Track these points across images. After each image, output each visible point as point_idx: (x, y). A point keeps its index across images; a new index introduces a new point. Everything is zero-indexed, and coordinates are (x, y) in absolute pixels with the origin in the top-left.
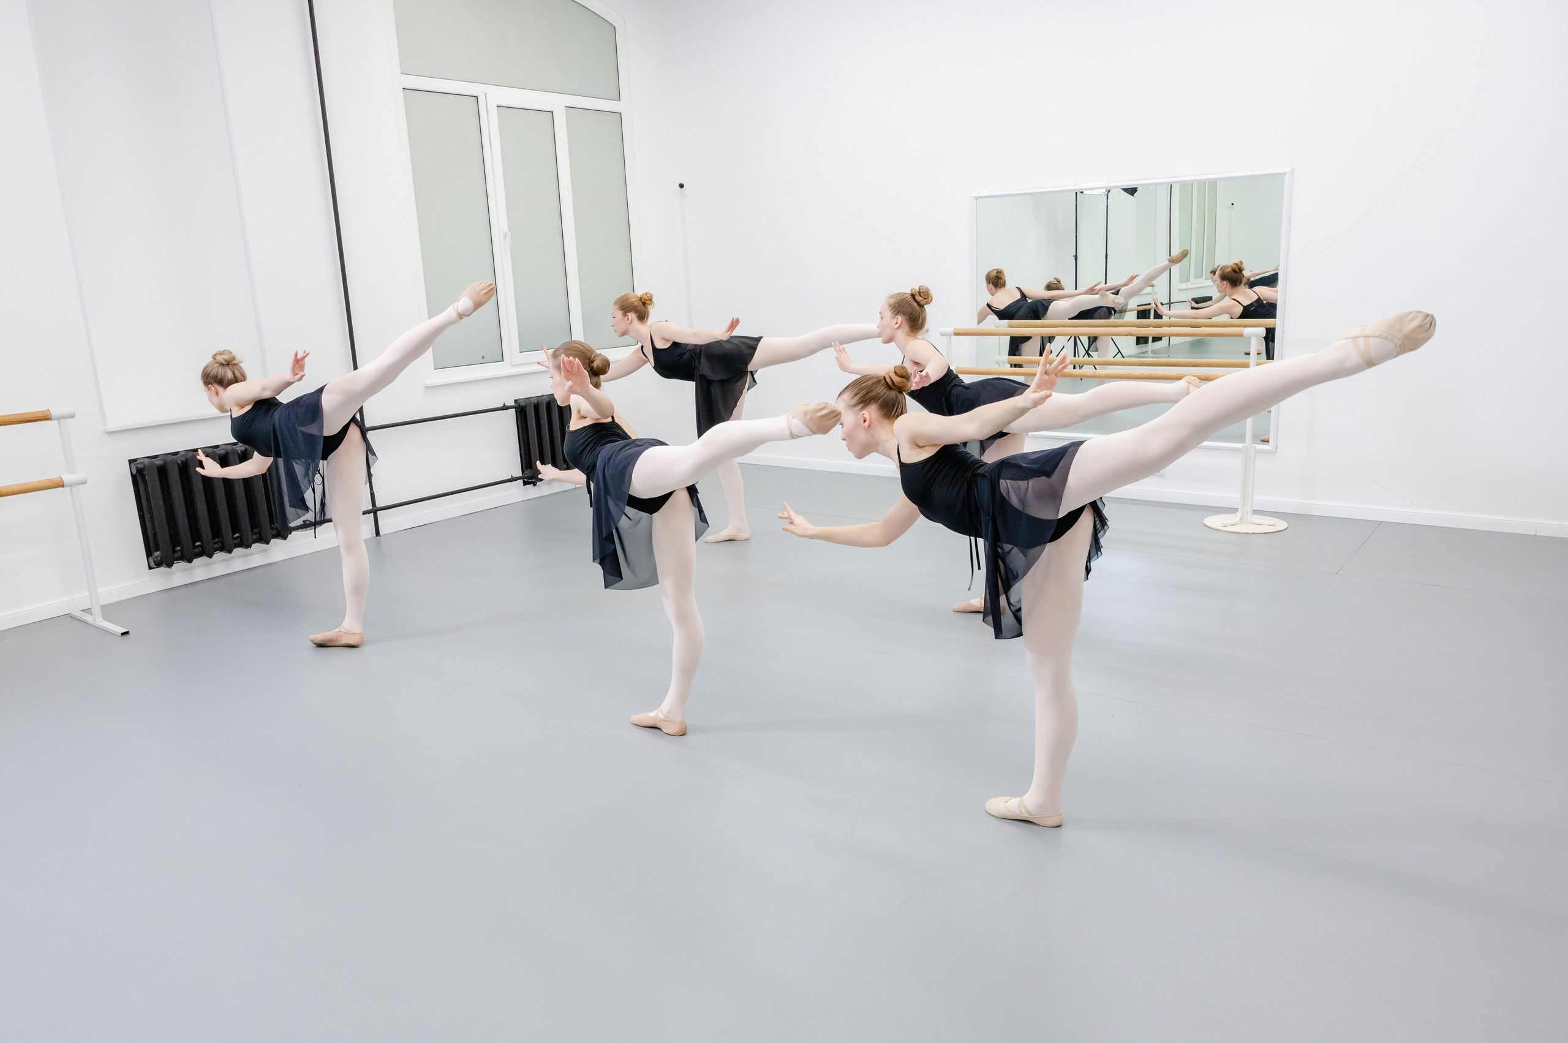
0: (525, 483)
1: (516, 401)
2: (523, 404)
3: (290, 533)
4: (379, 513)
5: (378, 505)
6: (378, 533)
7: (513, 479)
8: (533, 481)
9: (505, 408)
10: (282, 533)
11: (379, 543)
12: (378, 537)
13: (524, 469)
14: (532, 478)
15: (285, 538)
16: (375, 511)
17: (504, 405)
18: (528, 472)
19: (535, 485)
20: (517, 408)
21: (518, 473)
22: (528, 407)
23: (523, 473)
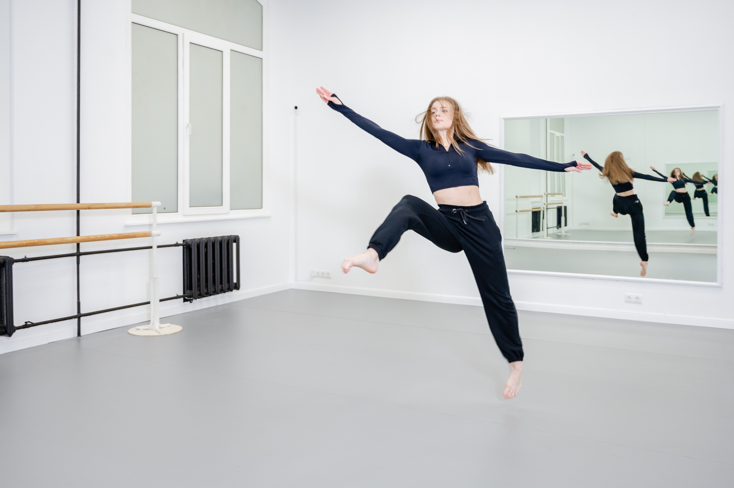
0: (185, 300)
1: (184, 241)
2: (190, 243)
3: (15, 331)
4: (82, 318)
5: (82, 312)
6: (79, 334)
7: (178, 297)
8: (192, 298)
9: (177, 245)
10: (8, 331)
11: (79, 341)
12: (79, 337)
13: (186, 289)
14: (190, 297)
15: (10, 335)
16: (79, 316)
17: (177, 243)
18: (188, 292)
19: (191, 302)
20: (186, 245)
21: (181, 293)
22: (193, 245)
23: (184, 293)
